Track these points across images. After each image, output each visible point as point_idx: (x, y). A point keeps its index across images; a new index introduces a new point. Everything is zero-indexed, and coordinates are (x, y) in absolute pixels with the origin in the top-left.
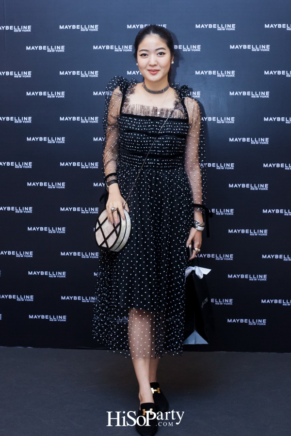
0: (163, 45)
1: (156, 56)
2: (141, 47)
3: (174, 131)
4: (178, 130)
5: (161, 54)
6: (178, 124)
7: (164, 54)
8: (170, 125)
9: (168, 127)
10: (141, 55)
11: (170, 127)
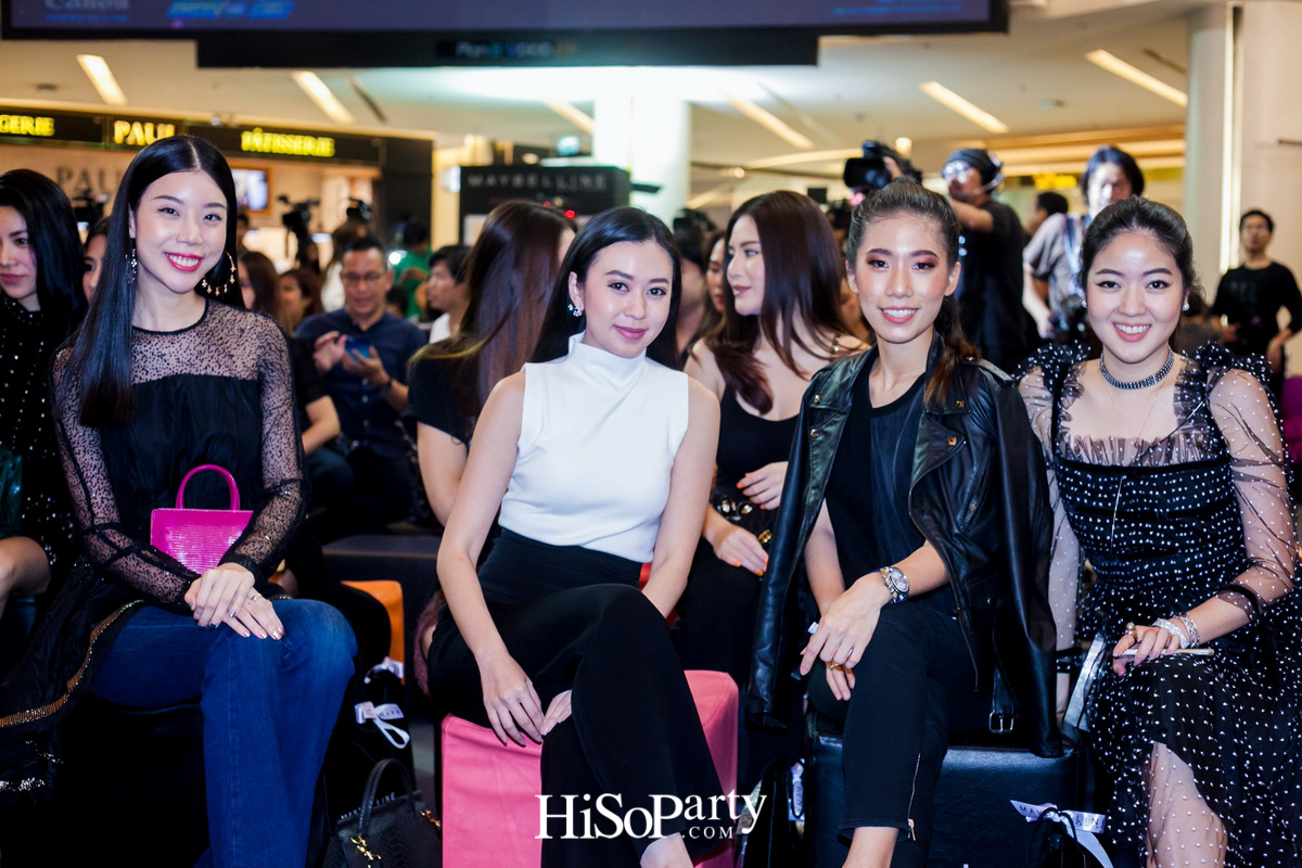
0: (1165, 260)
1: (1143, 289)
2: (1101, 261)
3: (1196, 501)
4: (1208, 496)
5: (1157, 284)
6: (1202, 476)
7: (1166, 285)
8: (1182, 486)
9: (1177, 493)
10: (1101, 284)
11: (1183, 493)
